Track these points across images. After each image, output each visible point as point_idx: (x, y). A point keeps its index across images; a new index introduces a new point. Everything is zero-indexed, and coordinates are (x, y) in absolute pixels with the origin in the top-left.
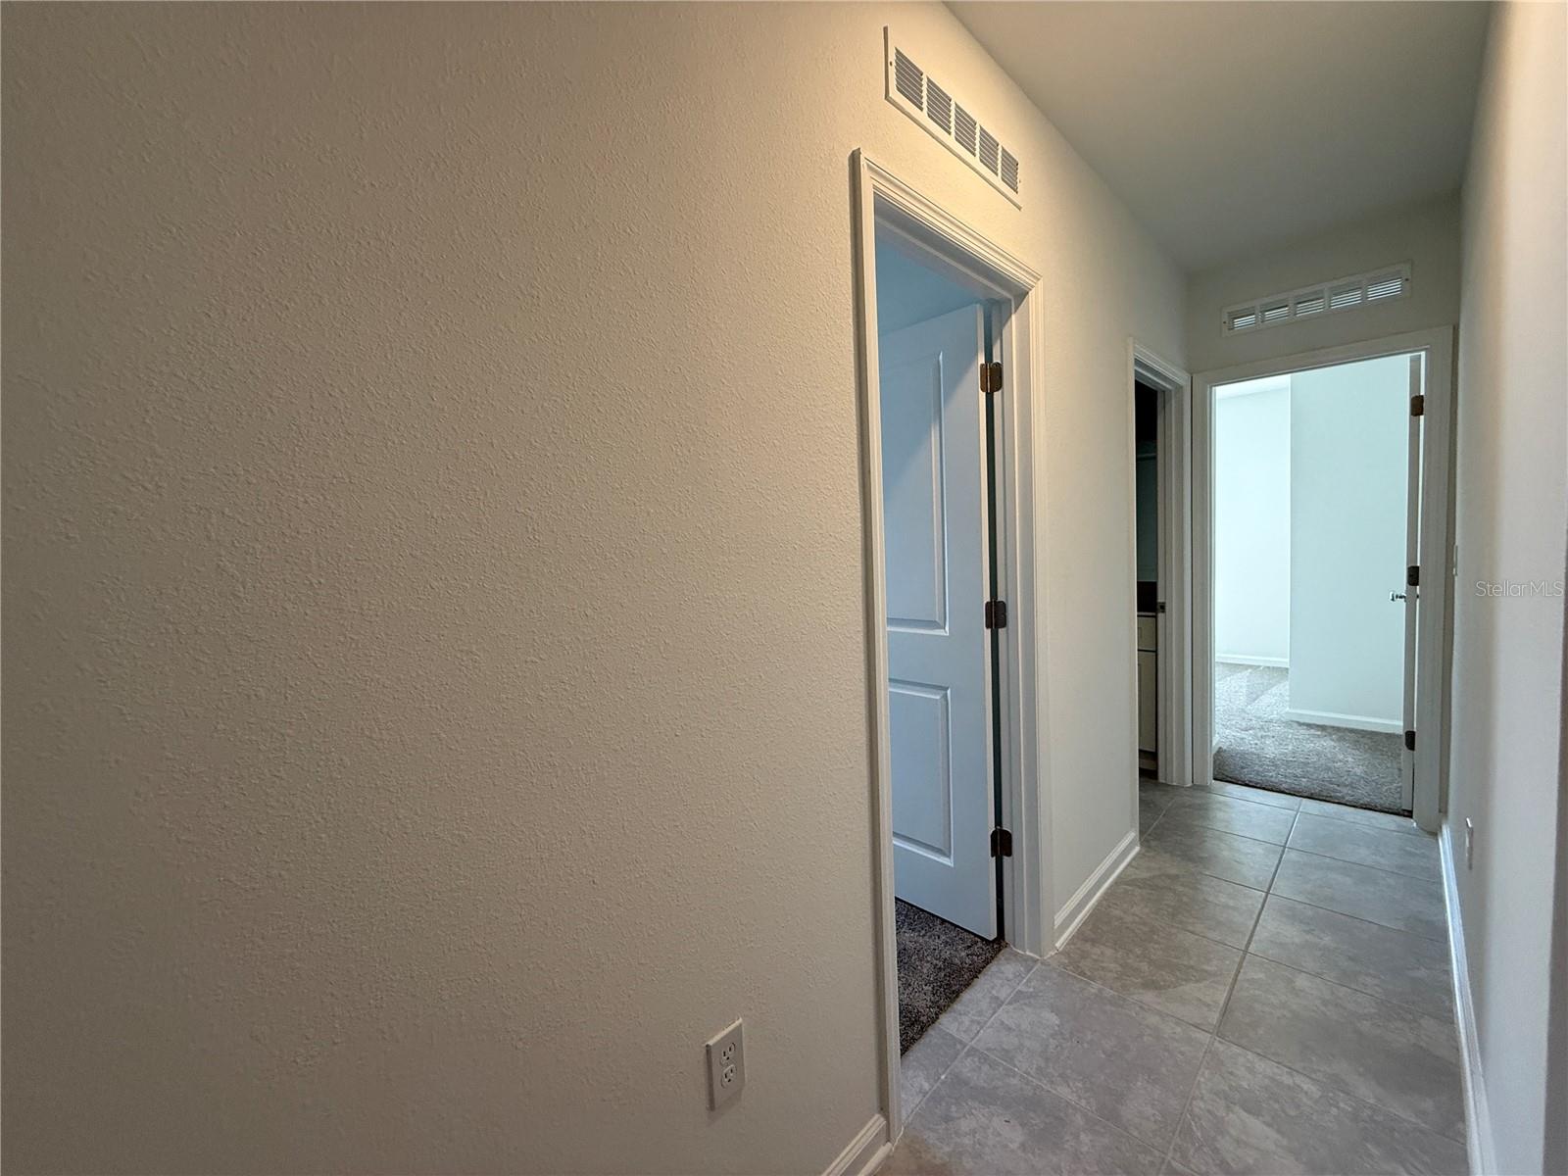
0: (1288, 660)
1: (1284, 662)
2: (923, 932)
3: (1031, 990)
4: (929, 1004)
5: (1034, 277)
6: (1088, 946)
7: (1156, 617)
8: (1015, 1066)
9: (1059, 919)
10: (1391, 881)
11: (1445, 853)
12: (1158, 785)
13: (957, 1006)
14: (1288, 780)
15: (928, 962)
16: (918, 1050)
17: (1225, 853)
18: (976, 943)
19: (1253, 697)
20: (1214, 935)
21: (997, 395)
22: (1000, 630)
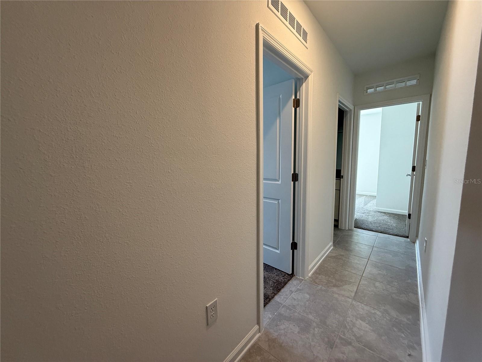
0: (376, 194)
1: (375, 194)
2: (270, 272)
3: (301, 288)
4: (272, 293)
5: (310, 71)
6: (318, 275)
7: (340, 180)
8: (296, 310)
9: (310, 267)
10: (402, 256)
11: (417, 247)
12: (339, 229)
13: (280, 293)
14: (375, 228)
15: (271, 281)
16: (268, 306)
17: (357, 249)
18: (286, 275)
19: (366, 204)
20: (354, 272)
21: (298, 109)
22: (296, 182)
